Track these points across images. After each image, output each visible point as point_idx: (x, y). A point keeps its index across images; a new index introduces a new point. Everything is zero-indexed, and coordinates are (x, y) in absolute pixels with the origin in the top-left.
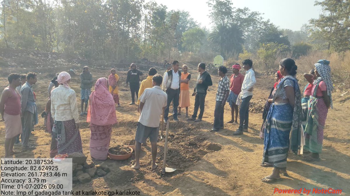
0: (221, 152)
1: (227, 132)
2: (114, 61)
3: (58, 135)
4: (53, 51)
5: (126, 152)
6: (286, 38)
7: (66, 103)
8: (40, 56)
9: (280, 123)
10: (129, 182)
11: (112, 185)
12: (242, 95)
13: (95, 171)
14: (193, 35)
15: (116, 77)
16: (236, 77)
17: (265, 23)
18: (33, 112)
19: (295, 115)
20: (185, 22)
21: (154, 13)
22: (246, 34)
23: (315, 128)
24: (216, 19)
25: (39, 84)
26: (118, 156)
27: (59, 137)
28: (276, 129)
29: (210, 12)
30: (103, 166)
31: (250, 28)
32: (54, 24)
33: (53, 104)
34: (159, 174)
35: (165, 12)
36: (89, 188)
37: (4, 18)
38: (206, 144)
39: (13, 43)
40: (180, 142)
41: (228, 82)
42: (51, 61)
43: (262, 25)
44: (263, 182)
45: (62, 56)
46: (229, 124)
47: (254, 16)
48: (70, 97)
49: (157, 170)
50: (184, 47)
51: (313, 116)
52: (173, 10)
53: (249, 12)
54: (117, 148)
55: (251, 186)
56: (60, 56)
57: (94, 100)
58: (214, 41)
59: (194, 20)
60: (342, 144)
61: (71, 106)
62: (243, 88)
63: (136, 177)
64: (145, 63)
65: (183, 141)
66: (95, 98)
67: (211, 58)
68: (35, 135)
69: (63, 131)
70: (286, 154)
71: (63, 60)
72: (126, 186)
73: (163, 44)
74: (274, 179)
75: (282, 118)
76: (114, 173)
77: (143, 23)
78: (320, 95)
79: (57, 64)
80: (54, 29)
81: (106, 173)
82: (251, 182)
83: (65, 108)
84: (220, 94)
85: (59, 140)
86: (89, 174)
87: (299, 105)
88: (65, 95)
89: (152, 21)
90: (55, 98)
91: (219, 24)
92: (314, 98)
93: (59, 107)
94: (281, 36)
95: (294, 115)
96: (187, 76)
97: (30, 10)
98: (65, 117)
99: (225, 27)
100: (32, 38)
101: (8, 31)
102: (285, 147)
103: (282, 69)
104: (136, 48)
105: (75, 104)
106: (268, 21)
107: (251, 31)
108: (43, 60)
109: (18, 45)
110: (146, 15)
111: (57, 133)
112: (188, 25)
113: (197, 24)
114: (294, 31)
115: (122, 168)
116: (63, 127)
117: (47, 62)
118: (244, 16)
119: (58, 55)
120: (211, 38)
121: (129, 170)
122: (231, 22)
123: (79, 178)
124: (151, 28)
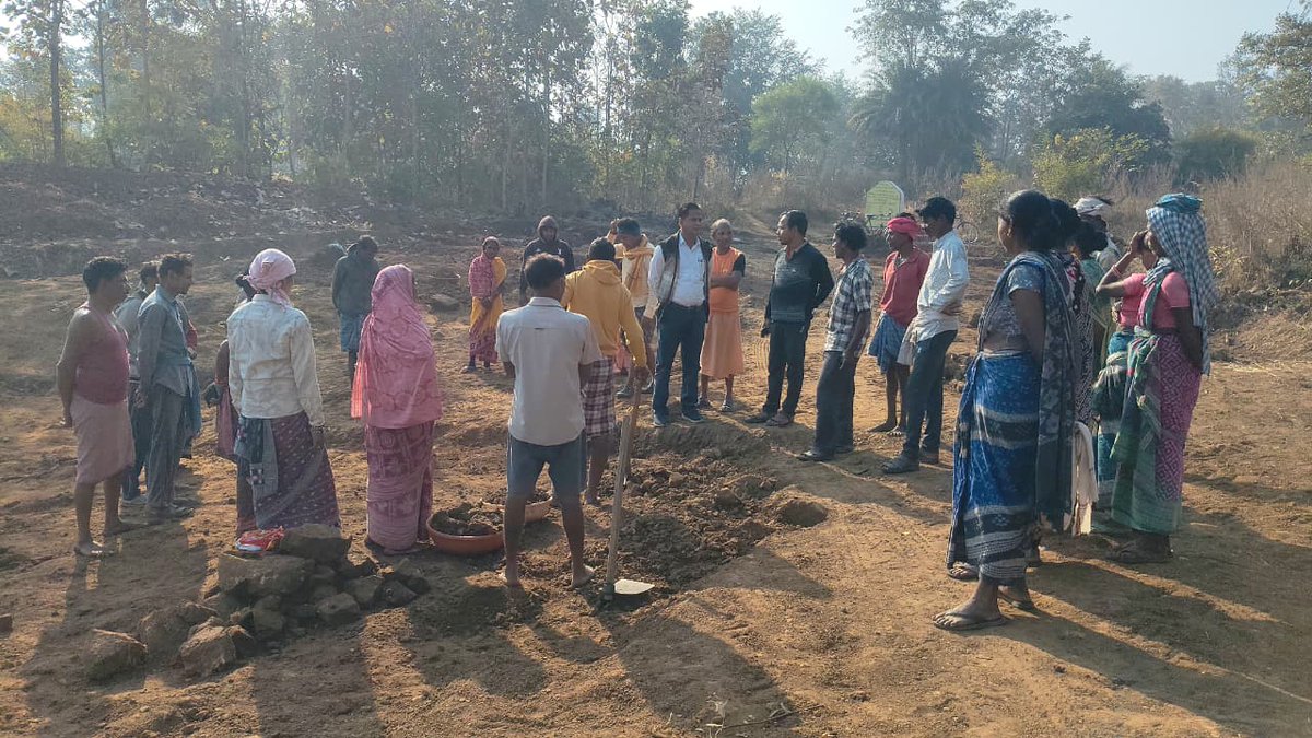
0: (824, 531)
1: (860, 463)
2: (491, 212)
3: (252, 467)
4: (275, 178)
5: (490, 527)
6: (1153, 111)
7: (278, 357)
8: (228, 195)
9: (1000, 422)
10: (487, 624)
11: (430, 632)
12: (917, 329)
13: (376, 587)
14: (790, 104)
15: (496, 269)
16: (903, 261)
17: (1070, 52)
18: (183, 392)
19: (1046, 391)
20: (765, 56)
21: (643, 26)
22: (1001, 95)
23: (1147, 440)
24: (882, 44)
25: (219, 295)
26: (462, 540)
27: (255, 472)
28: (985, 443)
29: (859, 16)
30: (407, 572)
31: (1014, 73)
32: (275, 79)
33: (233, 359)
34: (591, 601)
35: (683, 23)
36: (349, 641)
37: (102, 61)
38: (775, 505)
39: (133, 148)
40: (684, 497)
41: (866, 282)
42: (267, 214)
43: (1062, 63)
44: (937, 626)
45: (305, 195)
46: (877, 435)
47: (1029, 25)
48: (290, 337)
49: (588, 586)
50: (759, 151)
51: (1140, 401)
52: (717, 13)
53: (1010, 13)
54: (460, 513)
55: (890, 639)
56: (298, 195)
57: (369, 346)
58: (871, 127)
59: (799, 49)
60: (1277, 504)
61: (295, 367)
62: (921, 301)
63: (513, 610)
64: (605, 215)
65: (696, 494)
66: (371, 338)
67: (856, 194)
68: (195, 473)
69: (269, 453)
70: (1020, 532)
71: (307, 209)
72: (478, 637)
73: (675, 142)
74: (979, 621)
75: (1004, 404)
76: (440, 595)
77: (600, 68)
78: (1166, 322)
79: (287, 223)
80: (278, 97)
81: (414, 594)
82: (895, 627)
83: (273, 374)
84: (837, 325)
85: (256, 483)
86: (355, 598)
87: (1060, 357)
88: (274, 330)
89: (633, 57)
90: (241, 339)
91: (892, 59)
92: (1145, 334)
93: (253, 369)
94: (1136, 105)
95: (1042, 391)
96: (731, 262)
97: (190, 27)
98: (273, 406)
99: (917, 73)
100: (199, 133)
101: (113, 107)
102: (1018, 508)
103: (1005, 230)
104: (577, 160)
105: (309, 361)
106: (1085, 47)
107: (1020, 85)
108: (236, 209)
109: (151, 158)
110: (610, 35)
111: (249, 459)
112: (776, 69)
113: (808, 62)
114: (1189, 81)
115: (472, 580)
116: (270, 442)
117: (253, 217)
118: (990, 28)
119: (291, 193)
120: (862, 117)
121: (493, 585)
122: (941, 50)
123: (321, 607)
124: (633, 82)
